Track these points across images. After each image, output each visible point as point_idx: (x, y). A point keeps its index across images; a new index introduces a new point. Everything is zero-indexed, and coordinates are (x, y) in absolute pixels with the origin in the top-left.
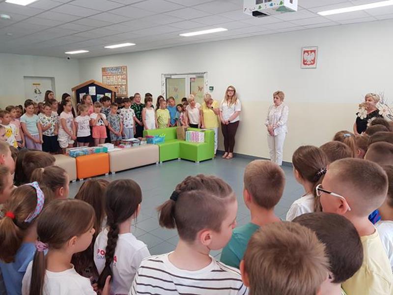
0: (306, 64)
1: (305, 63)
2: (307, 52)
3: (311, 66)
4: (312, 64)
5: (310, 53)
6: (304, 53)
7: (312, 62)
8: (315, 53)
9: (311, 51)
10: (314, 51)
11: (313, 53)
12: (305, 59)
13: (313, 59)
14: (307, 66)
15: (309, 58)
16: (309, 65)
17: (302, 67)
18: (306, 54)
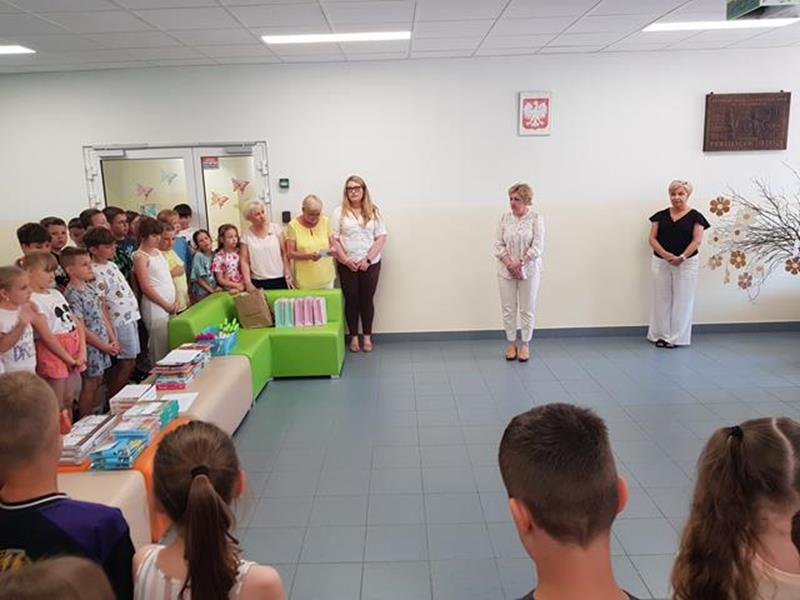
0: (529, 127)
1: (528, 124)
2: (531, 101)
3: (539, 131)
4: (541, 126)
5: (536, 103)
6: (525, 104)
7: (542, 123)
8: (547, 104)
9: (540, 101)
10: (547, 101)
11: (544, 104)
12: (528, 116)
13: (543, 116)
14: (531, 131)
15: (535, 113)
16: (535, 128)
17: (521, 133)
18: (529, 104)
